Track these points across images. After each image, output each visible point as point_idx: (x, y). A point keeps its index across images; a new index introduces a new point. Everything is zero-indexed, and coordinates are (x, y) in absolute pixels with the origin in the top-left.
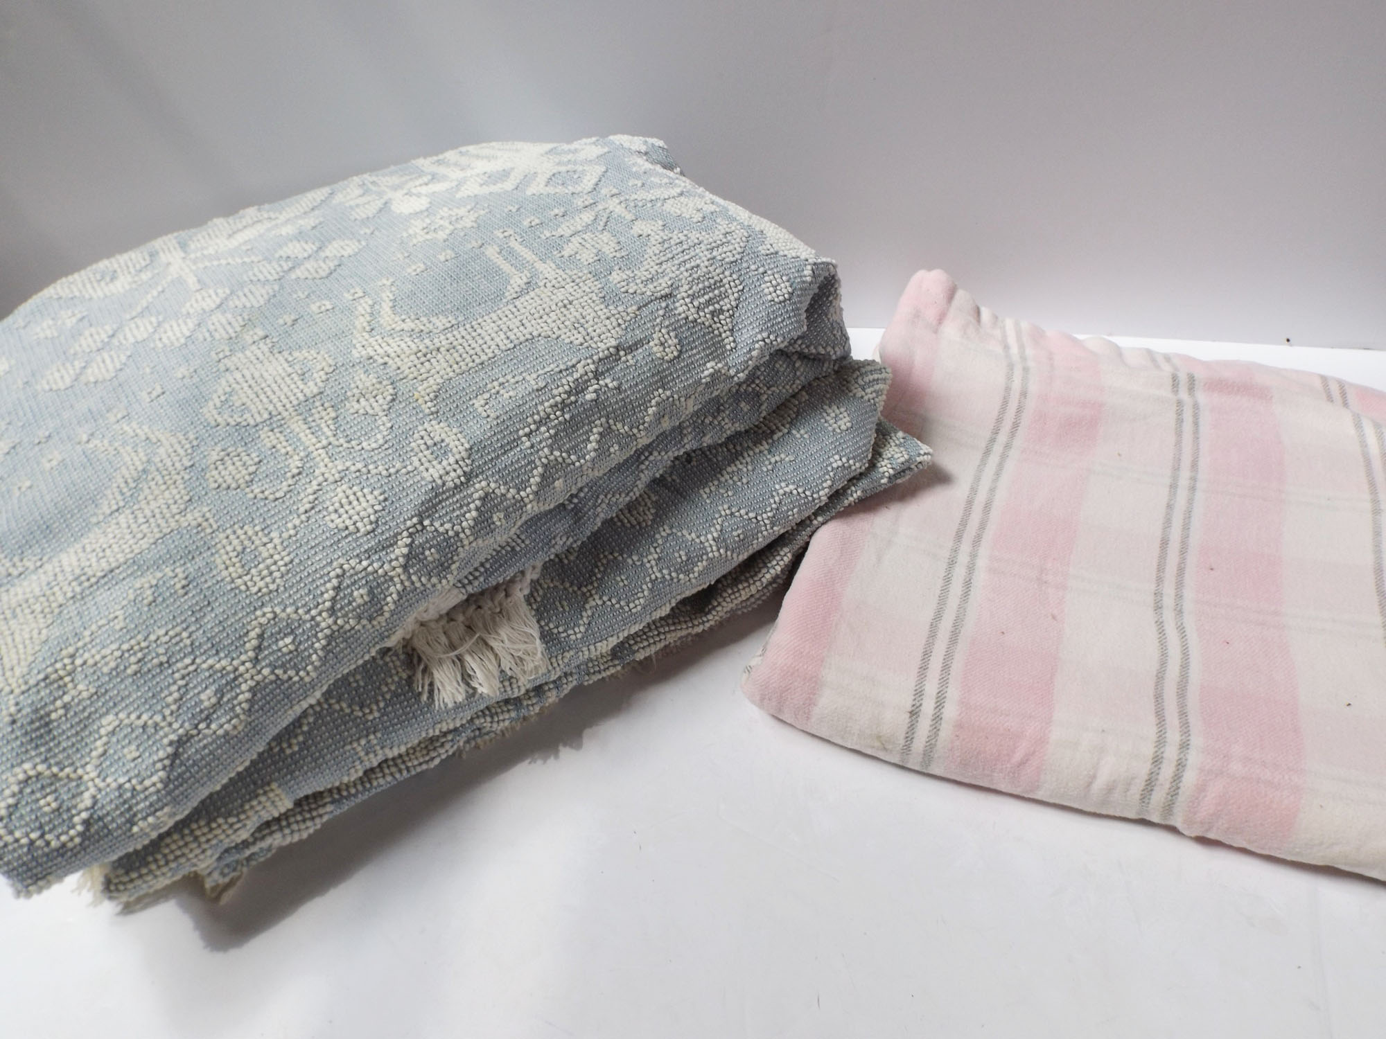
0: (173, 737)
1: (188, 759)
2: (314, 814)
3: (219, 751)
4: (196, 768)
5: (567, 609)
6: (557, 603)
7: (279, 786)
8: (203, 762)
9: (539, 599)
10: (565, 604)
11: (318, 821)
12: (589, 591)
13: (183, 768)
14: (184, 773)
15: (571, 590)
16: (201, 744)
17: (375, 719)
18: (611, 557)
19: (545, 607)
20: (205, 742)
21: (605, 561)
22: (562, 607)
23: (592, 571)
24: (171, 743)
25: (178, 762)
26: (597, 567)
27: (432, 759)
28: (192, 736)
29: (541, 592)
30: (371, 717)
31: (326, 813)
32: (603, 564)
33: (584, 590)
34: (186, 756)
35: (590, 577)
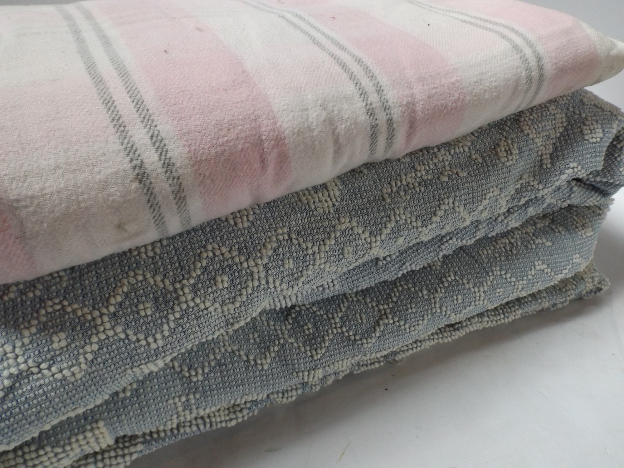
0: (14, 370)
1: (22, 395)
2: (126, 451)
3: (53, 394)
4: (26, 406)
5: (365, 321)
6: (358, 316)
7: (105, 425)
8: (35, 402)
9: (343, 310)
10: (364, 317)
11: (127, 458)
12: (384, 309)
13: (14, 403)
14: (13, 408)
15: (370, 305)
16: (38, 384)
17: (198, 381)
18: (406, 287)
19: (348, 317)
20: (42, 382)
21: (400, 289)
22: (361, 319)
23: (389, 294)
24: (11, 376)
25: (11, 396)
26: (394, 292)
27: (231, 420)
28: (32, 373)
29: (346, 305)
30: (195, 379)
31: (135, 452)
32: (398, 290)
33: (381, 307)
34: (20, 392)
35: (387, 299)
